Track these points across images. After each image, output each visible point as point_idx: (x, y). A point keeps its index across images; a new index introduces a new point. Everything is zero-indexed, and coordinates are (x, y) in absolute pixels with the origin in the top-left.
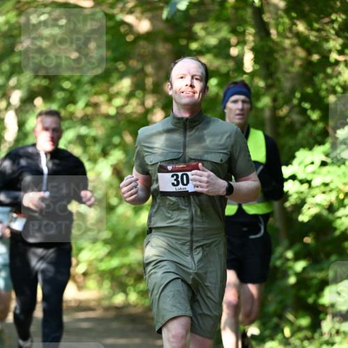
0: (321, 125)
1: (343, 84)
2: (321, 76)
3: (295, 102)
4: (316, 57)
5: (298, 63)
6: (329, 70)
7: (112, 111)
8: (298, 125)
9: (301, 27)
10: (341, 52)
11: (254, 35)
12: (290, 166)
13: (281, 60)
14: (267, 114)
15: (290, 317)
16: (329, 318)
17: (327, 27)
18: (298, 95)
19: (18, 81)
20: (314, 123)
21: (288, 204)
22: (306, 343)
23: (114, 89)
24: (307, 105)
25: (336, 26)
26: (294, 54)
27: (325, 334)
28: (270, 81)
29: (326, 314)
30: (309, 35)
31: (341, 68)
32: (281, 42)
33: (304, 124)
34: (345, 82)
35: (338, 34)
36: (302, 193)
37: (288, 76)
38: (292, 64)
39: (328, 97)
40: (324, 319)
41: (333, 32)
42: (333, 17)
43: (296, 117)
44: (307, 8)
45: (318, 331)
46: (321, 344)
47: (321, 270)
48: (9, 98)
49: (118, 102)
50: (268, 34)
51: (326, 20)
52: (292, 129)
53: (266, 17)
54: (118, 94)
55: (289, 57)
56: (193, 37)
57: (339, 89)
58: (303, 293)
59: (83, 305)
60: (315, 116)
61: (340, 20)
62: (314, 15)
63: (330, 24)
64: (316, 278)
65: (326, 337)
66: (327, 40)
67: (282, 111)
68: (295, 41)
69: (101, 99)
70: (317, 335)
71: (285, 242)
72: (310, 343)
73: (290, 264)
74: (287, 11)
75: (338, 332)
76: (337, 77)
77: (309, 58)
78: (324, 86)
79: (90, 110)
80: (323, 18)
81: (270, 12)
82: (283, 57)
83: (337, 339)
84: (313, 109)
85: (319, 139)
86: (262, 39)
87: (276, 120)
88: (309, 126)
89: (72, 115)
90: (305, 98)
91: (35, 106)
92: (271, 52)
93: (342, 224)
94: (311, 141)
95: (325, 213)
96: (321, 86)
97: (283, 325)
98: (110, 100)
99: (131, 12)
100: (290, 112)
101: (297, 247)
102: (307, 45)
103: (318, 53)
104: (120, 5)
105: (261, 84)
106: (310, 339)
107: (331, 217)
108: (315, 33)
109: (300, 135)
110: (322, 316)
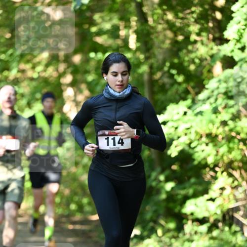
0: (184, 86)
1: (200, 57)
2: (184, 51)
3: (166, 69)
4: (180, 38)
5: (168, 42)
6: (190, 47)
7: (35, 76)
8: (168, 86)
9: (170, 16)
10: (198, 34)
11: (137, 22)
12: (162, 115)
13: (155, 40)
14: (146, 77)
15: (162, 222)
16: (190, 222)
17: (189, 16)
18: (168, 64)
20: (180, 84)
22: (173, 240)
23: (37, 60)
24: (174, 72)
25: (195, 15)
26: (165, 36)
27: (186, 234)
28: (147, 54)
29: (188, 220)
30: (176, 22)
31: (199, 45)
32: (155, 26)
33: (172, 85)
34: (201, 55)
35: (196, 21)
36: (170, 134)
38: (163, 42)
39: (189, 66)
40: (186, 223)
41: (193, 20)
42: (193, 9)
43: (166, 80)
44: (174, 3)
45: (182, 232)
46: (184, 241)
47: (184, 188)
49: (39, 68)
50: (146, 21)
51: (188, 11)
52: (163, 89)
53: (145, 9)
54: (39, 63)
55: (161, 37)
56: (92, 23)
57: (197, 61)
58: (171, 205)
60: (180, 79)
61: (198, 11)
62: (179, 8)
63: (191, 14)
64: (180, 194)
65: (187, 236)
66: (188, 26)
67: (156, 75)
68: (165, 26)
69: (28, 66)
70: (181, 235)
71: (159, 169)
72: (176, 240)
73: (162, 184)
74: (160, 5)
75: (196, 233)
76: (195, 52)
77: (176, 38)
78: (186, 59)
79: (19, 75)
80: (186, 10)
81: (148, 5)
82: (157, 37)
83: (196, 237)
84: (179, 74)
85: (183, 95)
86: (142, 24)
87: (152, 82)
88: (176, 86)
89: (7, 78)
90: (173, 66)
92: (148, 34)
93: (199, 156)
94: (177, 97)
95: (187, 148)
96: (184, 58)
97: (157, 227)
98: (33, 68)
99: (49, 5)
100: (162, 76)
101: (167, 172)
102: (174, 29)
103: (182, 35)
105: (142, 57)
106: (176, 238)
107: (191, 151)
108: (179, 21)
109: (170, 93)
110: (184, 221)
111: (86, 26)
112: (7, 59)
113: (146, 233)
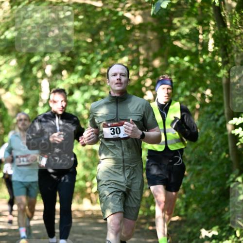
12: (240, 118)
13: (233, 43)
14: (224, 81)
19: (50, 58)
21: (238, 144)
37: (239, 55)
48: (44, 69)
50: (225, 25)
56: (172, 27)
59: (95, 213)
71: (237, 171)
74: (238, 9)
79: (100, 78)
81: (225, 9)
86: (220, 29)
89: (88, 81)
91: (62, 75)
92: (227, 39)
97: (235, 229)
99: (129, 10)
104: (121, 5)
105: (220, 59)
111: (165, 31)
112: (89, 62)
113: (224, 234)
